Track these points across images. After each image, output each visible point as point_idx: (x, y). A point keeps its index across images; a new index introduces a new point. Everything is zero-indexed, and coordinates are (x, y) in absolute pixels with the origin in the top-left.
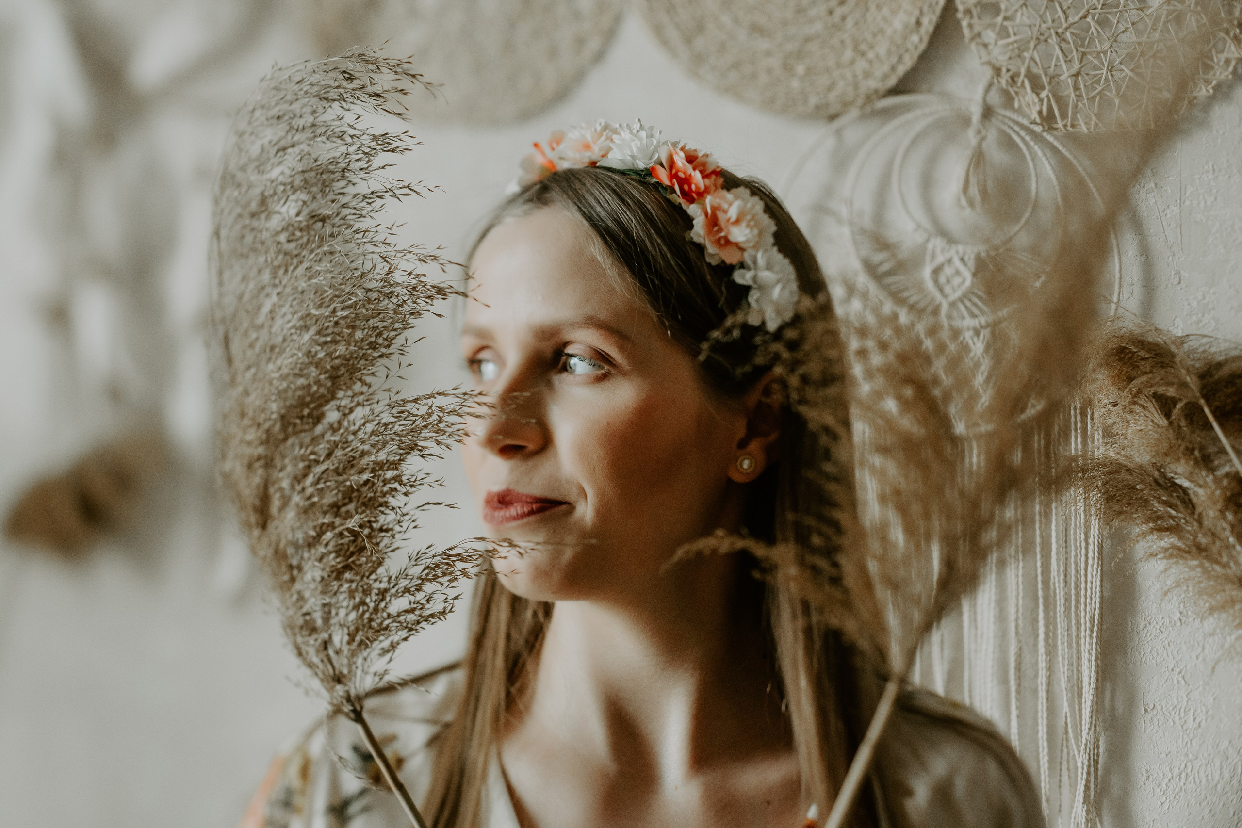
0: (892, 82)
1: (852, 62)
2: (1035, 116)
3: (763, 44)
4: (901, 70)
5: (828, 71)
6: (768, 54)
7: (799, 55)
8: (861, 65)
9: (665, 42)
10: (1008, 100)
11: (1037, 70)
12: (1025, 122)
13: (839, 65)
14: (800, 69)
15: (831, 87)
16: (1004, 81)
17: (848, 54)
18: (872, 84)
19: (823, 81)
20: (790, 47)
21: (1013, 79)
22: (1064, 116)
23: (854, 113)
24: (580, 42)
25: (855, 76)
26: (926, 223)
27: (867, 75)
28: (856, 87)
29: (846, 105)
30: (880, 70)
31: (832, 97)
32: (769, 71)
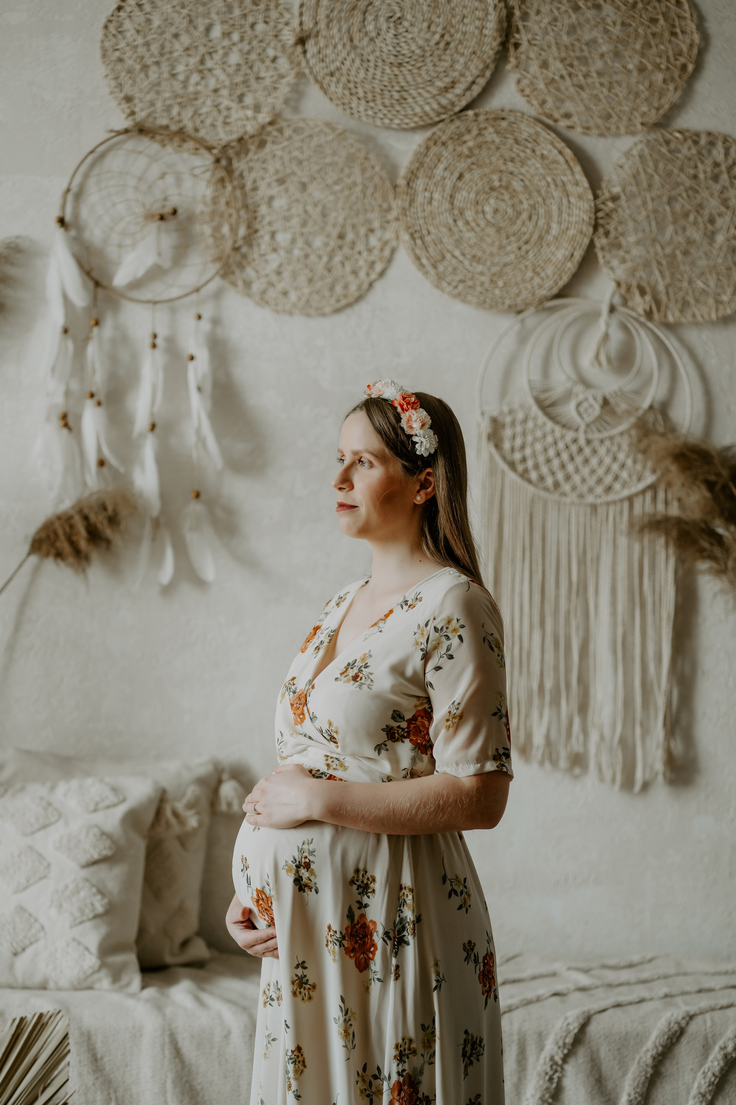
0: (555, 291)
1: (532, 279)
2: (641, 311)
3: (480, 268)
4: (561, 284)
5: (517, 284)
6: (482, 274)
7: (500, 274)
8: (537, 280)
9: (422, 266)
10: (625, 302)
11: (644, 284)
12: (634, 314)
13: (524, 281)
14: (501, 283)
15: (518, 295)
16: (623, 290)
17: (529, 274)
18: (544, 292)
19: (515, 290)
20: (495, 269)
21: (629, 289)
22: (659, 310)
23: (532, 310)
24: (372, 265)
25: (533, 287)
26: (573, 376)
27: (540, 287)
28: (533, 294)
29: (527, 305)
30: (548, 284)
31: (519, 300)
32: (482, 284)
